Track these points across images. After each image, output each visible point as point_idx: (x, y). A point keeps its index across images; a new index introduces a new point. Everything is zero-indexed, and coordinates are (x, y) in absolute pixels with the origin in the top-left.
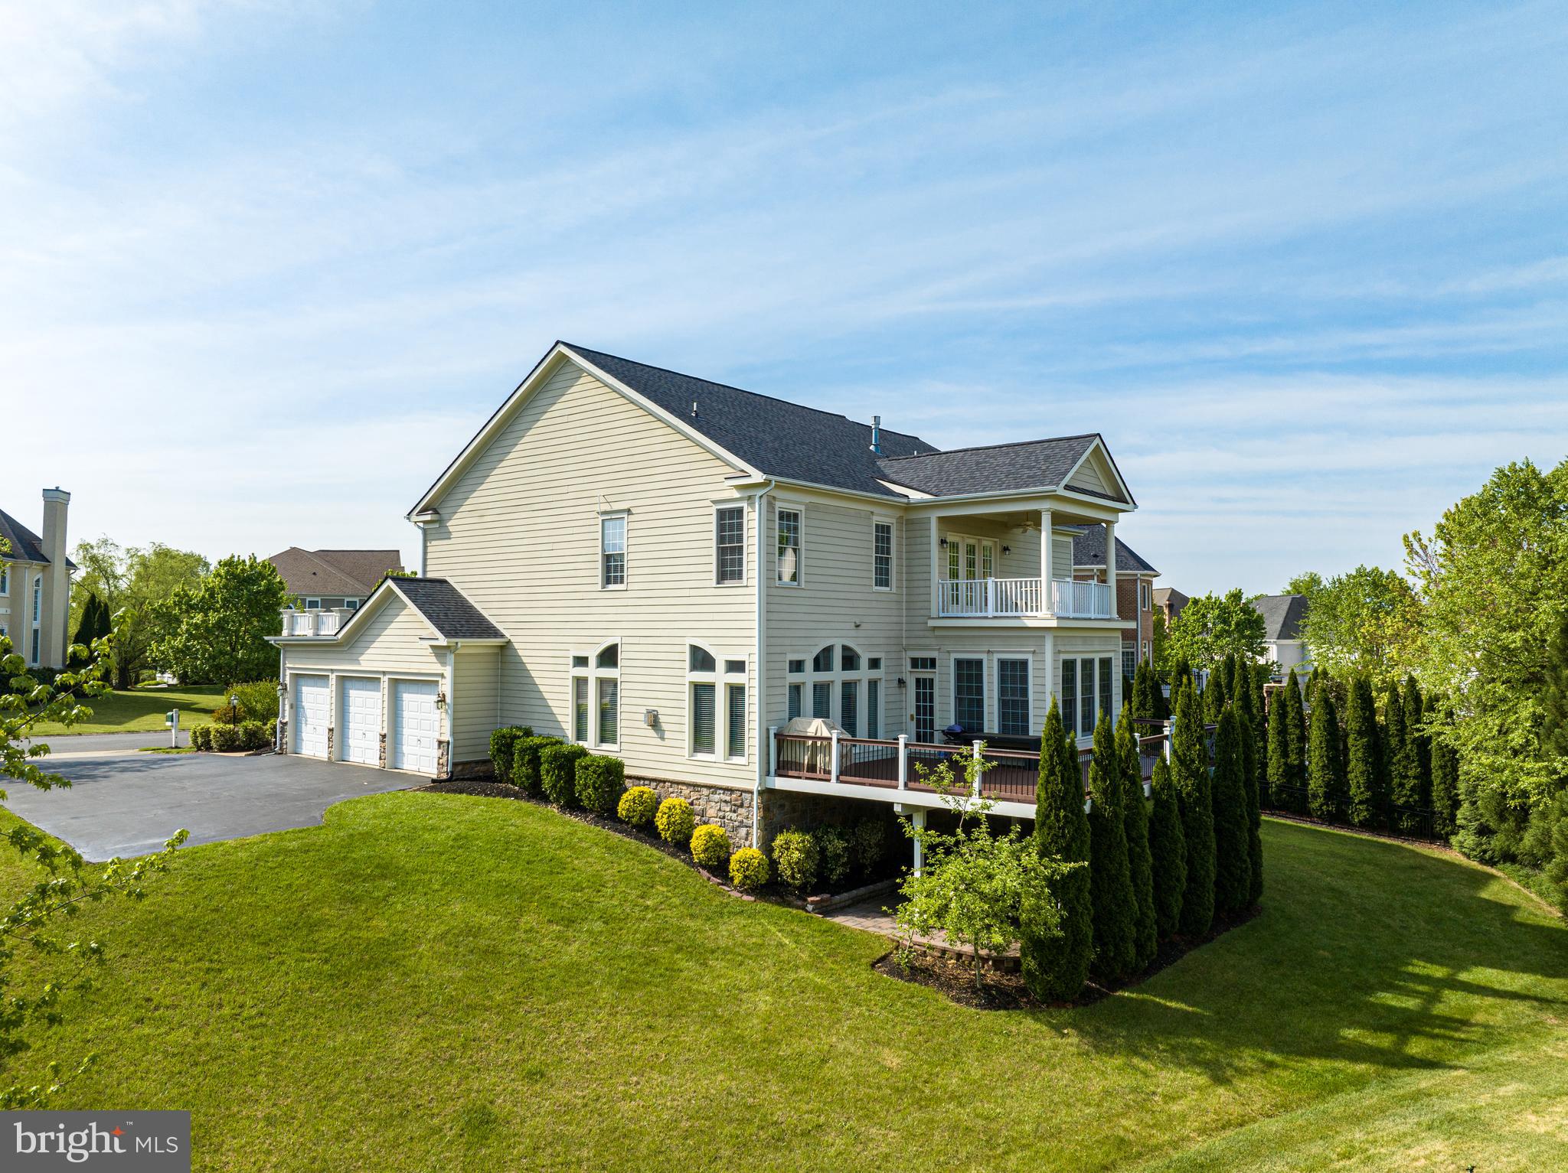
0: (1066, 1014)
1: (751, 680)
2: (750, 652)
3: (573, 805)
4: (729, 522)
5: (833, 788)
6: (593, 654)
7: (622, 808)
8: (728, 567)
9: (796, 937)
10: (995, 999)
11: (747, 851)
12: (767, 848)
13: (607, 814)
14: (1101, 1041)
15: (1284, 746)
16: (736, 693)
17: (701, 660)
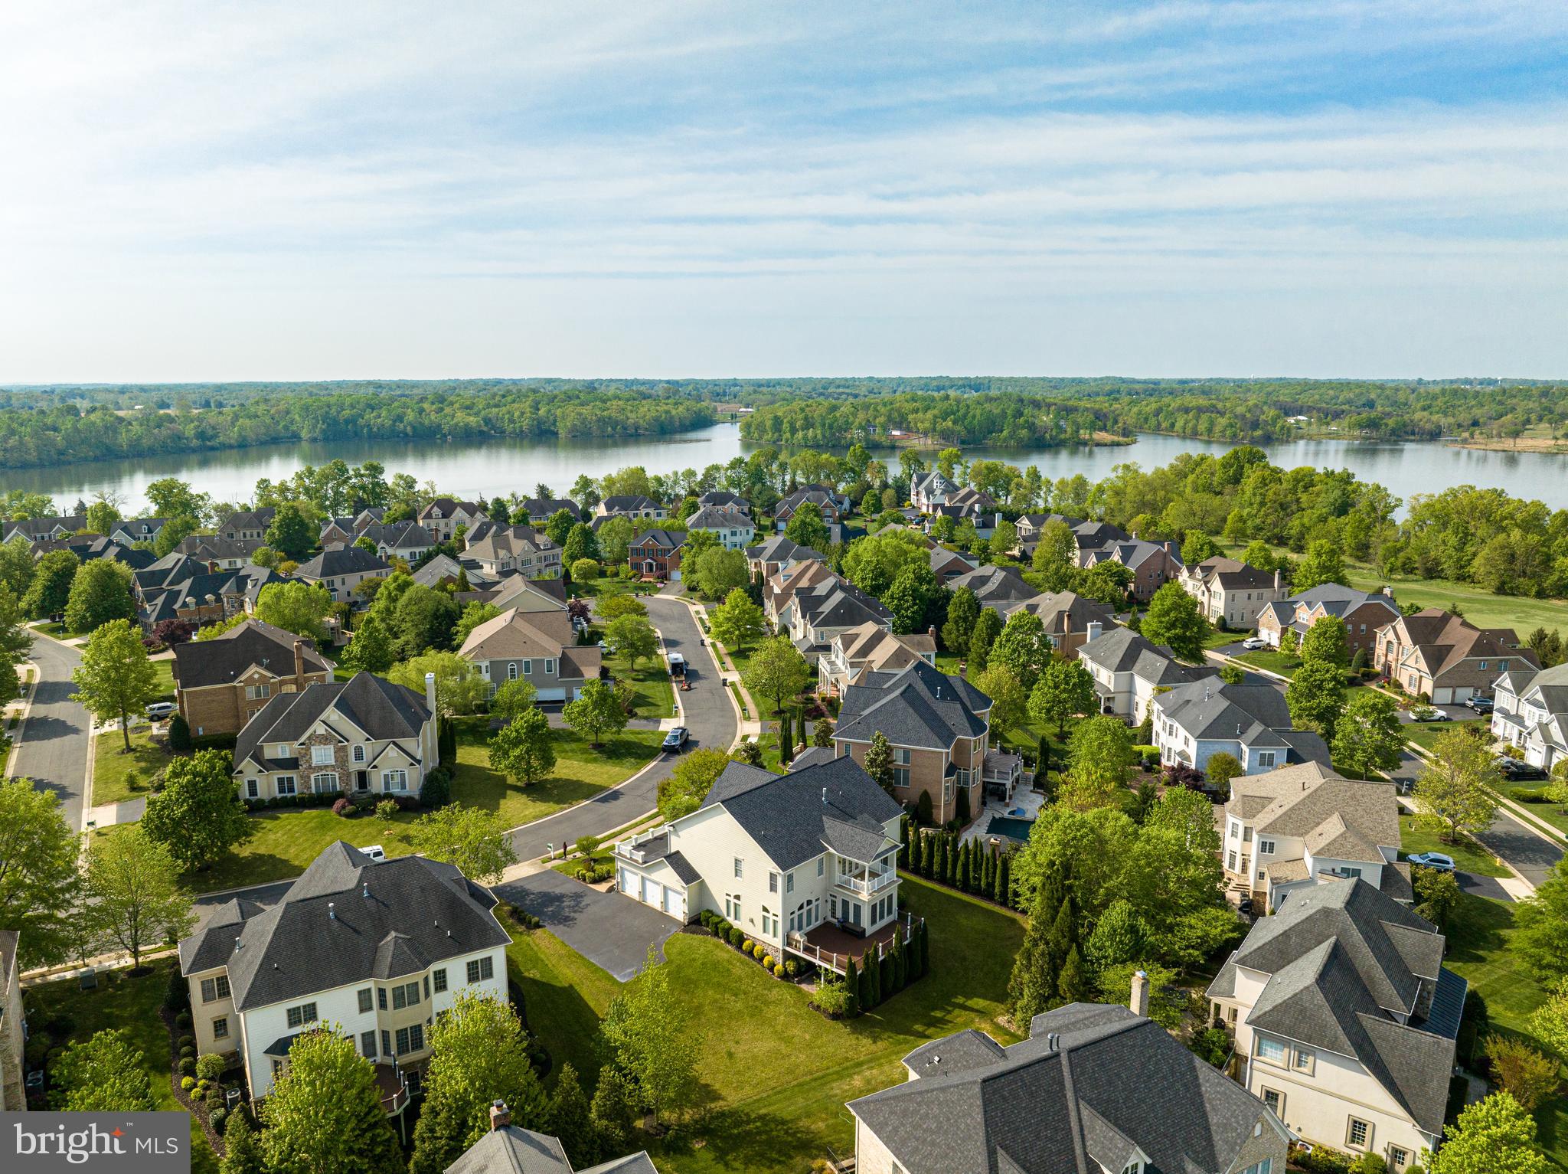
0: (849, 1022)
1: (779, 919)
2: (780, 913)
3: (729, 942)
4: (773, 877)
5: (800, 954)
6: (733, 895)
7: (744, 947)
8: (773, 888)
9: (791, 995)
10: (835, 1017)
11: (779, 967)
12: (784, 965)
13: (739, 947)
14: (855, 1031)
15: (987, 875)
16: (775, 922)
17: (765, 909)
